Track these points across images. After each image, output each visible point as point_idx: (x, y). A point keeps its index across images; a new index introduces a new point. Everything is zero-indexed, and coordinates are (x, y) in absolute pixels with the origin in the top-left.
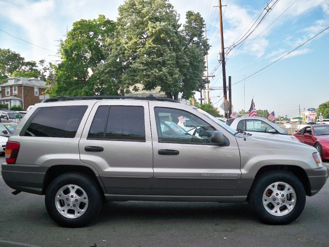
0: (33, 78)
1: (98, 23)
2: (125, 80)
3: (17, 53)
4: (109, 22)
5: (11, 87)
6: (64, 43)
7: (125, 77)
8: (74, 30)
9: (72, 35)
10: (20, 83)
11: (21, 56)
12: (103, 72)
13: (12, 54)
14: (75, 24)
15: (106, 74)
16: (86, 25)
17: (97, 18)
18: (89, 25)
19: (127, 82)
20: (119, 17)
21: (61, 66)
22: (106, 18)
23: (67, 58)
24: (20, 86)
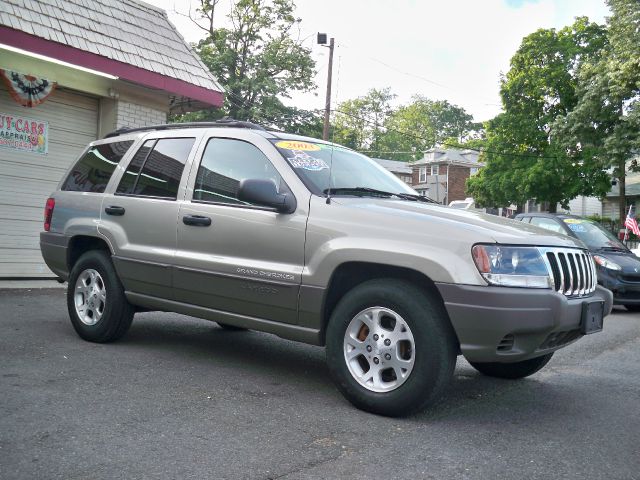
0: (469, 151)
1: (574, 33)
2: (611, 148)
3: (459, 107)
4: (595, 29)
5: (428, 166)
6: (506, 79)
7: (610, 142)
8: (521, 52)
9: (519, 63)
10: (443, 159)
11: (466, 113)
12: (566, 131)
13: (452, 108)
14: (526, 40)
15: (573, 136)
16: (544, 41)
17: (571, 23)
18: (552, 38)
19: (615, 151)
20: (611, 15)
21: (494, 124)
22: (591, 21)
23: (508, 108)
24: (443, 165)
